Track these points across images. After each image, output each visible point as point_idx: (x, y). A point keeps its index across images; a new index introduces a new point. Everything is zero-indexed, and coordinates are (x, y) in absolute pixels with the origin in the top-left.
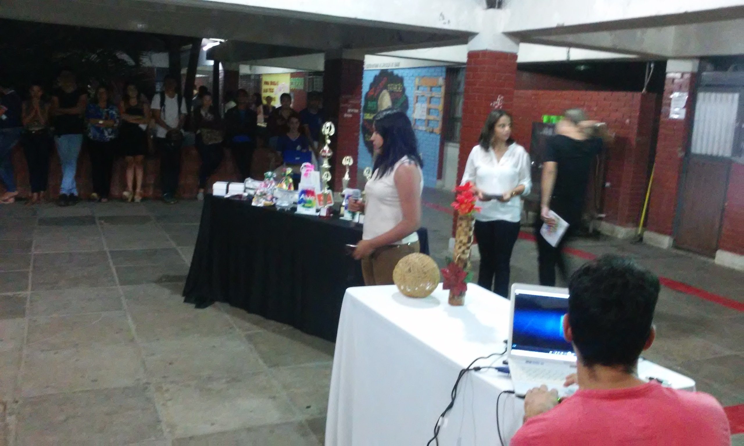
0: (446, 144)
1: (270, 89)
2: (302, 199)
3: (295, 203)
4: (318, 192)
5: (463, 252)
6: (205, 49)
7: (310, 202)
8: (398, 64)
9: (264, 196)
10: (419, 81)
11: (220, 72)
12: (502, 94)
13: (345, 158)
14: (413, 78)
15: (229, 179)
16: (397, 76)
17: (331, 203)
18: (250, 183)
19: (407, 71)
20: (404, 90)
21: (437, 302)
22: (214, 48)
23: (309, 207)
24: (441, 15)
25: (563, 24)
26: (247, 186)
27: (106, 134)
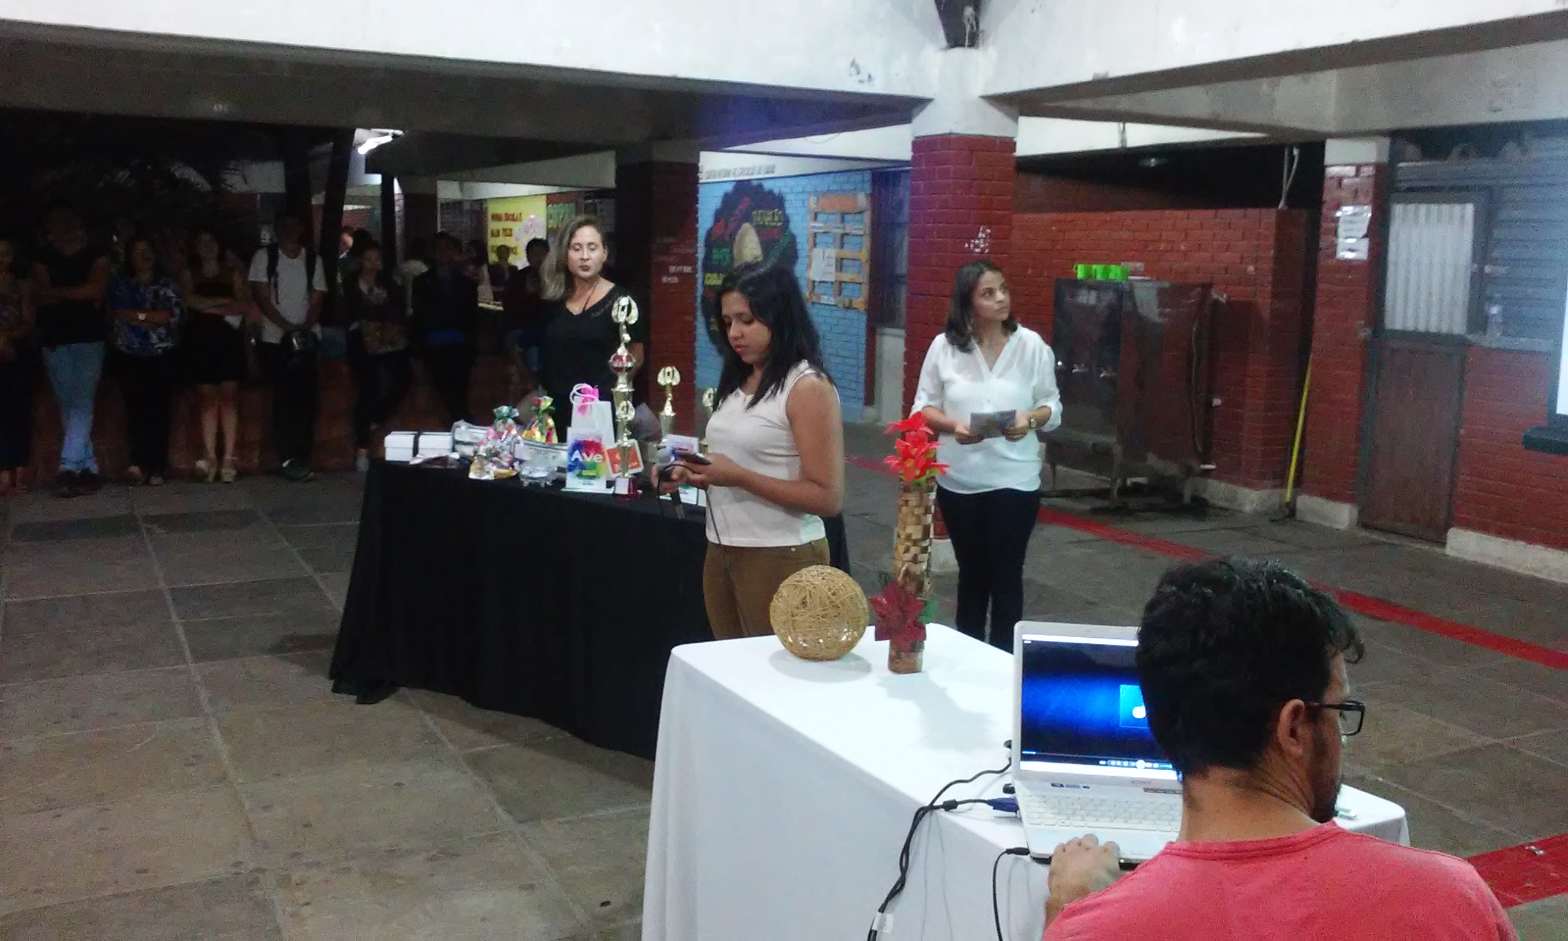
0: (878, 330)
1: (505, 230)
2: (577, 460)
3: (560, 470)
4: (608, 443)
5: (915, 560)
6: (363, 150)
7: (593, 466)
8: (771, 169)
9: (495, 459)
10: (818, 201)
11: (396, 198)
12: (989, 224)
13: (663, 369)
14: (804, 196)
15: (419, 425)
16: (771, 192)
17: (638, 466)
18: (464, 431)
19: (790, 182)
20: (786, 221)
21: (865, 668)
22: (381, 148)
23: (592, 477)
24: (853, 64)
25: (1107, 73)
26: (458, 438)
27: (154, 338)
